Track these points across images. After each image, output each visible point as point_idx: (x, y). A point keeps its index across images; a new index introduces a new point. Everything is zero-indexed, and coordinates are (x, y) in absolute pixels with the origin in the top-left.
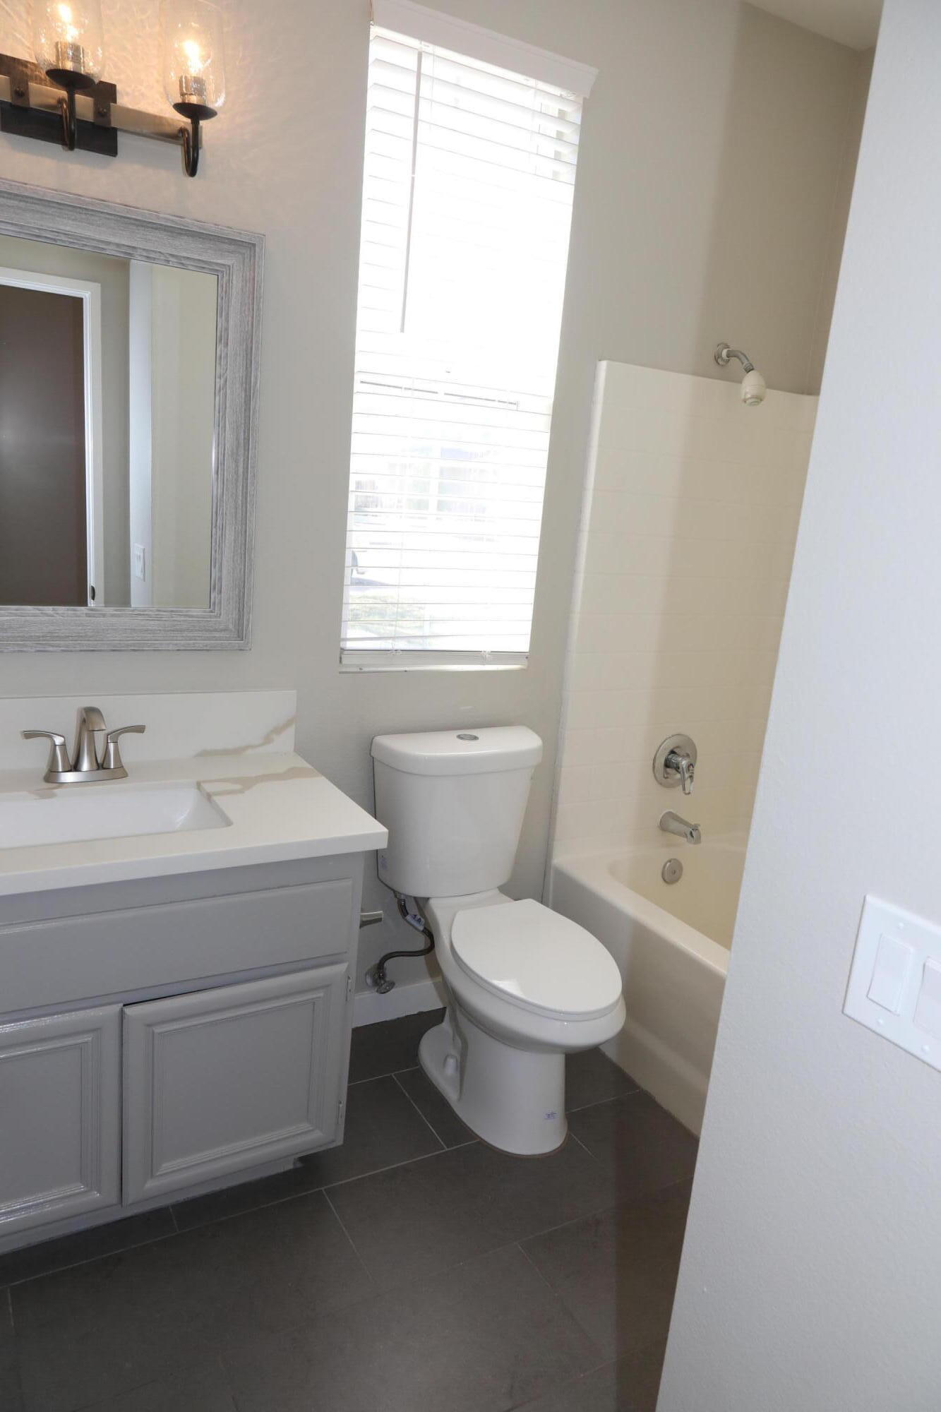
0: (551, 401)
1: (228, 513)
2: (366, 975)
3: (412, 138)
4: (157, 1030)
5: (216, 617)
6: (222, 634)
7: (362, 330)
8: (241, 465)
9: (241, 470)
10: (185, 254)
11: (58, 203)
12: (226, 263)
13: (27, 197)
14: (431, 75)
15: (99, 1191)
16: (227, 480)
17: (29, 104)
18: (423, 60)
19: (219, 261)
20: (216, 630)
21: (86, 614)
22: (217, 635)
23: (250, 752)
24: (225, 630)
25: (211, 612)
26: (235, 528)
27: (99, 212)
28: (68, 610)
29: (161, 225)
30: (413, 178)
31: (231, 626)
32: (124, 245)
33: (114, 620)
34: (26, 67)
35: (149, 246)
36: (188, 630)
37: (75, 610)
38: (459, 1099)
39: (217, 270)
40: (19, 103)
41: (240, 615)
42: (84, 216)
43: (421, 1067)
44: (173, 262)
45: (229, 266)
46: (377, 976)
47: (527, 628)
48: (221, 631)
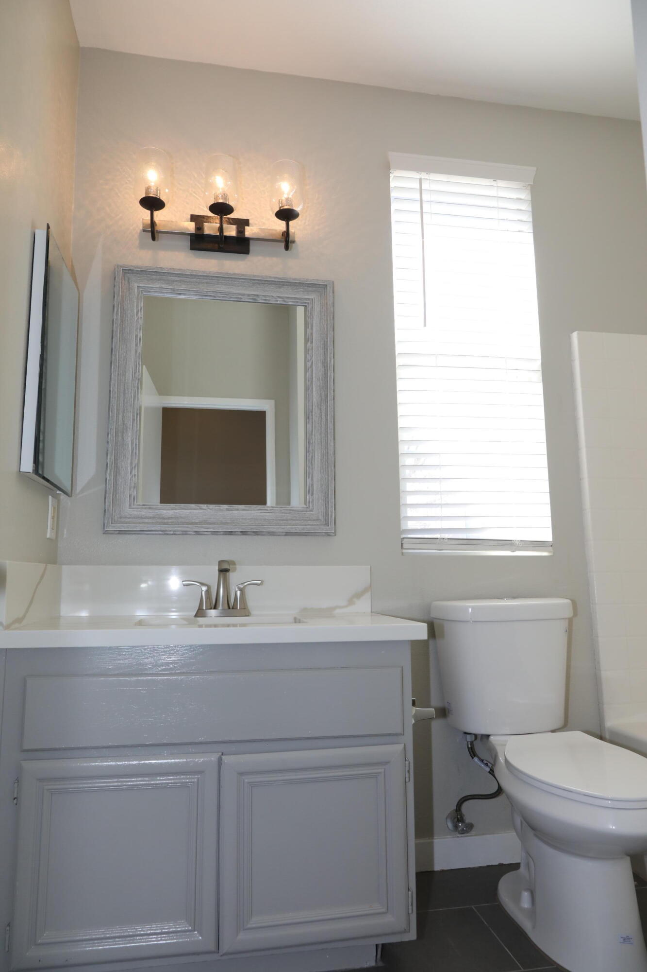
0: (539, 362)
1: (316, 441)
2: (446, 818)
3: (420, 222)
4: (247, 779)
5: (310, 511)
6: (314, 523)
7: (398, 329)
8: (323, 412)
9: (324, 414)
10: (286, 296)
11: (216, 277)
12: (310, 298)
13: (201, 276)
14: (429, 189)
15: (201, 934)
16: (315, 421)
17: (203, 233)
18: (422, 182)
19: (306, 297)
20: (310, 520)
21: (227, 509)
22: (311, 523)
23: (338, 611)
24: (317, 520)
25: (307, 508)
26: (321, 452)
27: (238, 278)
28: (216, 506)
29: (272, 281)
30: (423, 242)
31: (321, 517)
32: (252, 295)
33: (244, 512)
34: (204, 218)
35: (266, 293)
36: (291, 520)
37: (220, 507)
38: (534, 927)
39: (306, 303)
40: (199, 233)
41: (326, 509)
42: (230, 282)
43: (500, 903)
44: (280, 301)
45: (312, 299)
46: (456, 820)
47: (548, 522)
48: (314, 520)
